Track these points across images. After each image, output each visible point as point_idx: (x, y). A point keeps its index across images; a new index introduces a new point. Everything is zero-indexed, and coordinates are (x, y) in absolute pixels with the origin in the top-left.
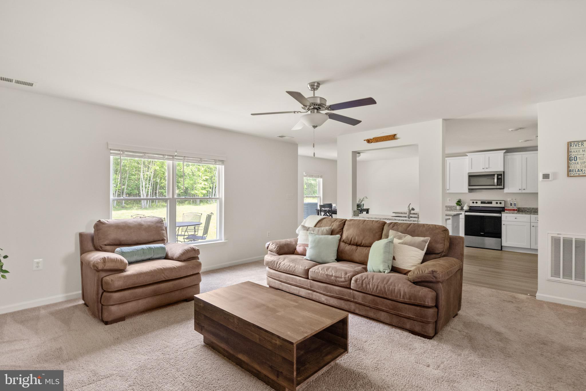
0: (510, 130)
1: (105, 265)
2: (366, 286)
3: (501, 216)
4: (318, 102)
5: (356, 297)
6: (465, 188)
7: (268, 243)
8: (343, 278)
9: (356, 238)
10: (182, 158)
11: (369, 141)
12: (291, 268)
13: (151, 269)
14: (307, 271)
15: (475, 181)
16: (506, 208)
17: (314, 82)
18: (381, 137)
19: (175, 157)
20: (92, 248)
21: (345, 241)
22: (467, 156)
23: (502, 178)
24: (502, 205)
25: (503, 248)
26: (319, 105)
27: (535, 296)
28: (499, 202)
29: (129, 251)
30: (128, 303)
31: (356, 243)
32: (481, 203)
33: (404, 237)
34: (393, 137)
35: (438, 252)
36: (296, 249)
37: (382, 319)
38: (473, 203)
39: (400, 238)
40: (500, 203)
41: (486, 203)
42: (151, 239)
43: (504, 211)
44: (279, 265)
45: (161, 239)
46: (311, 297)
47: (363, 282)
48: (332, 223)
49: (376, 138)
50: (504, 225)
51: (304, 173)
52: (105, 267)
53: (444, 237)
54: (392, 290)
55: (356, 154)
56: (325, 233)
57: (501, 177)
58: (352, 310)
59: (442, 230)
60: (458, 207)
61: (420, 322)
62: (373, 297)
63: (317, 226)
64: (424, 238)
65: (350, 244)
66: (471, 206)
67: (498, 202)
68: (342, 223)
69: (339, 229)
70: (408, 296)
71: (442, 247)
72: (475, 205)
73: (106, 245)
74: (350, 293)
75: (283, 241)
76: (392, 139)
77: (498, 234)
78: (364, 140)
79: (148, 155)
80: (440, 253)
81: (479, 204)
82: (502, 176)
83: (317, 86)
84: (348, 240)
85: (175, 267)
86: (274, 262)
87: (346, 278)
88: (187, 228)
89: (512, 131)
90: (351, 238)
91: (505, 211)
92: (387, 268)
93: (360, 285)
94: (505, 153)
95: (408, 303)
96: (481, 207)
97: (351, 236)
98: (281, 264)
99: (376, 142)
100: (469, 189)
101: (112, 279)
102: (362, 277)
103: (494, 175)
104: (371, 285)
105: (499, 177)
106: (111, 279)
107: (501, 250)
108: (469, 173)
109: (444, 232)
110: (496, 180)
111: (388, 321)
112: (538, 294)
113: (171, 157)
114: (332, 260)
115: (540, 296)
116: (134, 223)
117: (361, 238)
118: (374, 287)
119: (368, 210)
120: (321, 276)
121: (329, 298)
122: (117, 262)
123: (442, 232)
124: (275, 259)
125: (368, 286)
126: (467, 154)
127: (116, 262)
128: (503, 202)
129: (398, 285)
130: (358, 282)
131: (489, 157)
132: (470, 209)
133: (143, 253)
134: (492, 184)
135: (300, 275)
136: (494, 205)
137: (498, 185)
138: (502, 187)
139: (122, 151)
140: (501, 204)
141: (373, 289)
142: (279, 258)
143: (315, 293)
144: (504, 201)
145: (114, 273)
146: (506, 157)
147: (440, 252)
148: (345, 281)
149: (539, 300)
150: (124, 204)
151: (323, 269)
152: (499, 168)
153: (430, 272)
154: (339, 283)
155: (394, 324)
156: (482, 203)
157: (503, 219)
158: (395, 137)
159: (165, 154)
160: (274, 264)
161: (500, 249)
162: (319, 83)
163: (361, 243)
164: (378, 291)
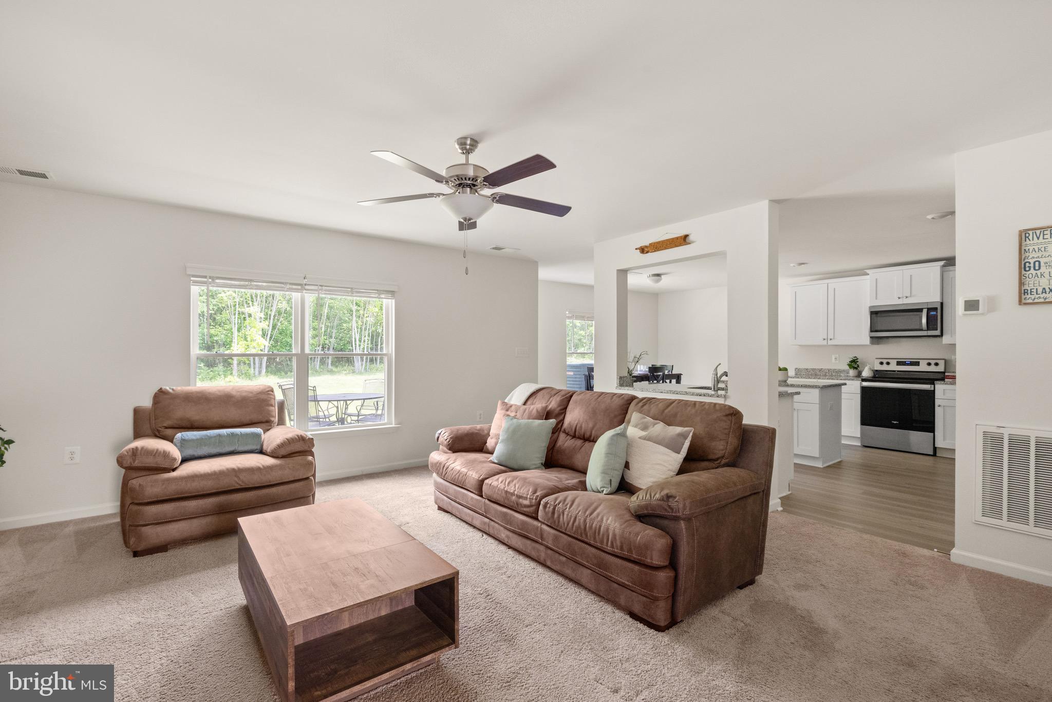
0: (929, 217)
1: (134, 461)
2: (559, 517)
3: (933, 389)
4: (470, 174)
5: (545, 535)
6: (863, 335)
7: (439, 432)
8: (528, 499)
9: (583, 426)
10: (316, 288)
11: (643, 250)
12: (461, 476)
13: (216, 469)
14: (481, 483)
15: (882, 322)
16: (946, 374)
17: (466, 138)
18: (663, 242)
19: (307, 287)
20: (149, 432)
21: (567, 431)
22: (868, 274)
23: (937, 316)
24: (941, 368)
25: (938, 451)
26: (473, 179)
27: (950, 555)
28: (933, 362)
29: (194, 438)
30: (172, 523)
31: (583, 434)
32: (897, 365)
33: (651, 426)
34: (684, 240)
35: (714, 457)
36: (486, 443)
37: (584, 581)
38: (882, 363)
39: (645, 428)
40: (937, 364)
41: (908, 365)
42: (247, 419)
43: (943, 379)
44: (447, 469)
45: (264, 420)
46: (487, 530)
47: (554, 509)
48: (551, 397)
49: (654, 243)
50: (939, 406)
51: (567, 313)
52: (134, 463)
53: (727, 427)
54: (596, 528)
55: (623, 274)
56: (535, 415)
57: (935, 313)
58: (542, 560)
59: (724, 414)
60: (852, 372)
61: (642, 595)
62: (570, 539)
63: (529, 402)
64: (683, 428)
65: (574, 437)
66: (877, 371)
67: (930, 361)
68: (566, 398)
69: (559, 408)
70: (619, 544)
71: (722, 447)
72: (885, 367)
73: (166, 428)
74: (538, 527)
75: (465, 427)
76: (680, 245)
77: (928, 426)
78: (636, 249)
79: (255, 283)
80: (717, 459)
81: (894, 367)
82: (937, 312)
83: (470, 145)
84: (571, 430)
85: (261, 467)
86: (440, 464)
87: (533, 499)
88: (364, 402)
89: (933, 218)
90: (575, 425)
91: (946, 380)
92: (607, 484)
93: (550, 514)
94: (944, 266)
95: (618, 555)
96: (898, 371)
97: (576, 422)
98: (449, 469)
99: (655, 251)
100: (871, 337)
101: (142, 483)
102: (556, 499)
103: (921, 310)
104: (565, 516)
105: (932, 313)
106: (138, 484)
107: (935, 455)
108: (870, 307)
109: (730, 417)
110: (924, 321)
111: (592, 587)
112: (954, 551)
113: (299, 287)
114: (535, 464)
115: (958, 554)
116: (217, 393)
117: (591, 425)
118: (570, 521)
119: (678, 376)
120: (498, 494)
121: (511, 534)
122: (157, 455)
123: (724, 418)
124: (442, 460)
125: (561, 517)
126: (868, 271)
127: (154, 455)
128: (942, 363)
129: (608, 519)
130: (547, 509)
131: (911, 276)
132: (875, 375)
133: (220, 442)
134: (917, 327)
135: (472, 490)
136: (923, 367)
137: (928, 329)
138: (938, 333)
139: (210, 277)
140: (938, 366)
141: (568, 524)
142: (448, 457)
143: (492, 523)
144: (943, 361)
145: (148, 473)
146: (945, 273)
147: (717, 457)
148: (531, 506)
149: (955, 564)
150: (330, 366)
151: (504, 482)
152: (932, 297)
153: (662, 496)
154: (522, 509)
155: (602, 595)
156: (899, 363)
157: (938, 394)
158: (687, 240)
159: (287, 281)
160: (440, 468)
161: (932, 453)
162: (475, 138)
163: (590, 436)
164: (574, 528)
